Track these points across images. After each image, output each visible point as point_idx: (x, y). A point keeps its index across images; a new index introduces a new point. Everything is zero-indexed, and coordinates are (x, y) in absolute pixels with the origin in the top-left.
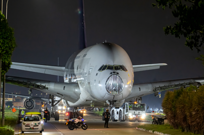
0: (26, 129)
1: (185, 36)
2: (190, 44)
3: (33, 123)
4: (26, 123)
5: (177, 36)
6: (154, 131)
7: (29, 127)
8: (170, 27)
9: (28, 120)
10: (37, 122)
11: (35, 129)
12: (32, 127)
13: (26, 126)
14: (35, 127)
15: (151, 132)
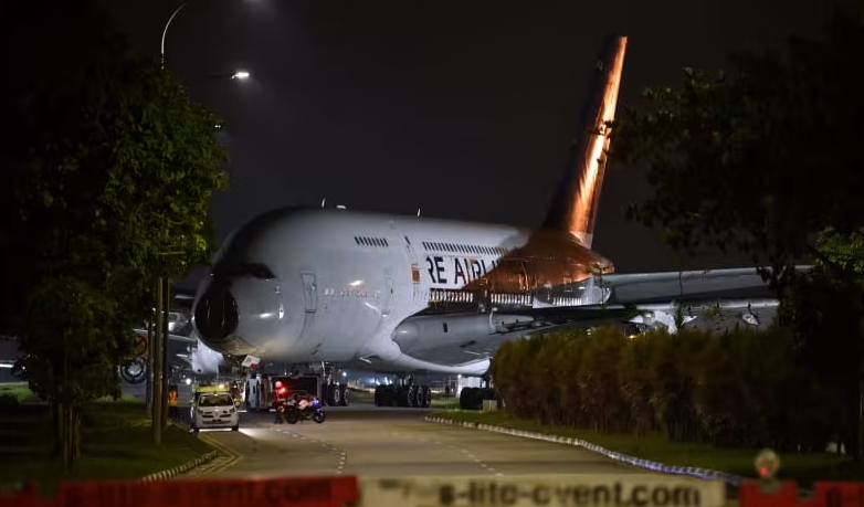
0: (205, 423)
1: (665, 225)
2: (673, 242)
3: (217, 409)
4: (205, 409)
5: (648, 223)
6: (477, 424)
7: (211, 419)
8: (636, 206)
9: (207, 403)
10: (228, 408)
11: (225, 422)
12: (216, 418)
13: (204, 417)
14: (223, 419)
15: (470, 425)
